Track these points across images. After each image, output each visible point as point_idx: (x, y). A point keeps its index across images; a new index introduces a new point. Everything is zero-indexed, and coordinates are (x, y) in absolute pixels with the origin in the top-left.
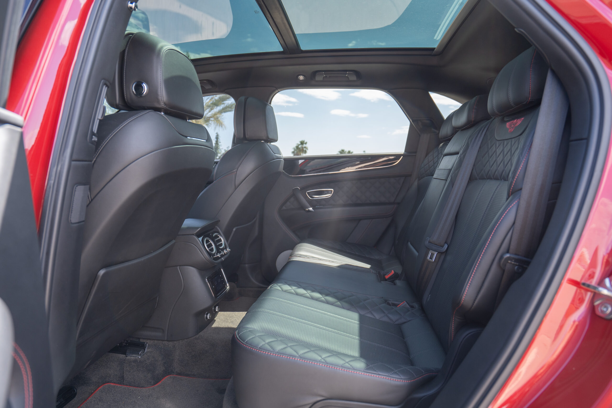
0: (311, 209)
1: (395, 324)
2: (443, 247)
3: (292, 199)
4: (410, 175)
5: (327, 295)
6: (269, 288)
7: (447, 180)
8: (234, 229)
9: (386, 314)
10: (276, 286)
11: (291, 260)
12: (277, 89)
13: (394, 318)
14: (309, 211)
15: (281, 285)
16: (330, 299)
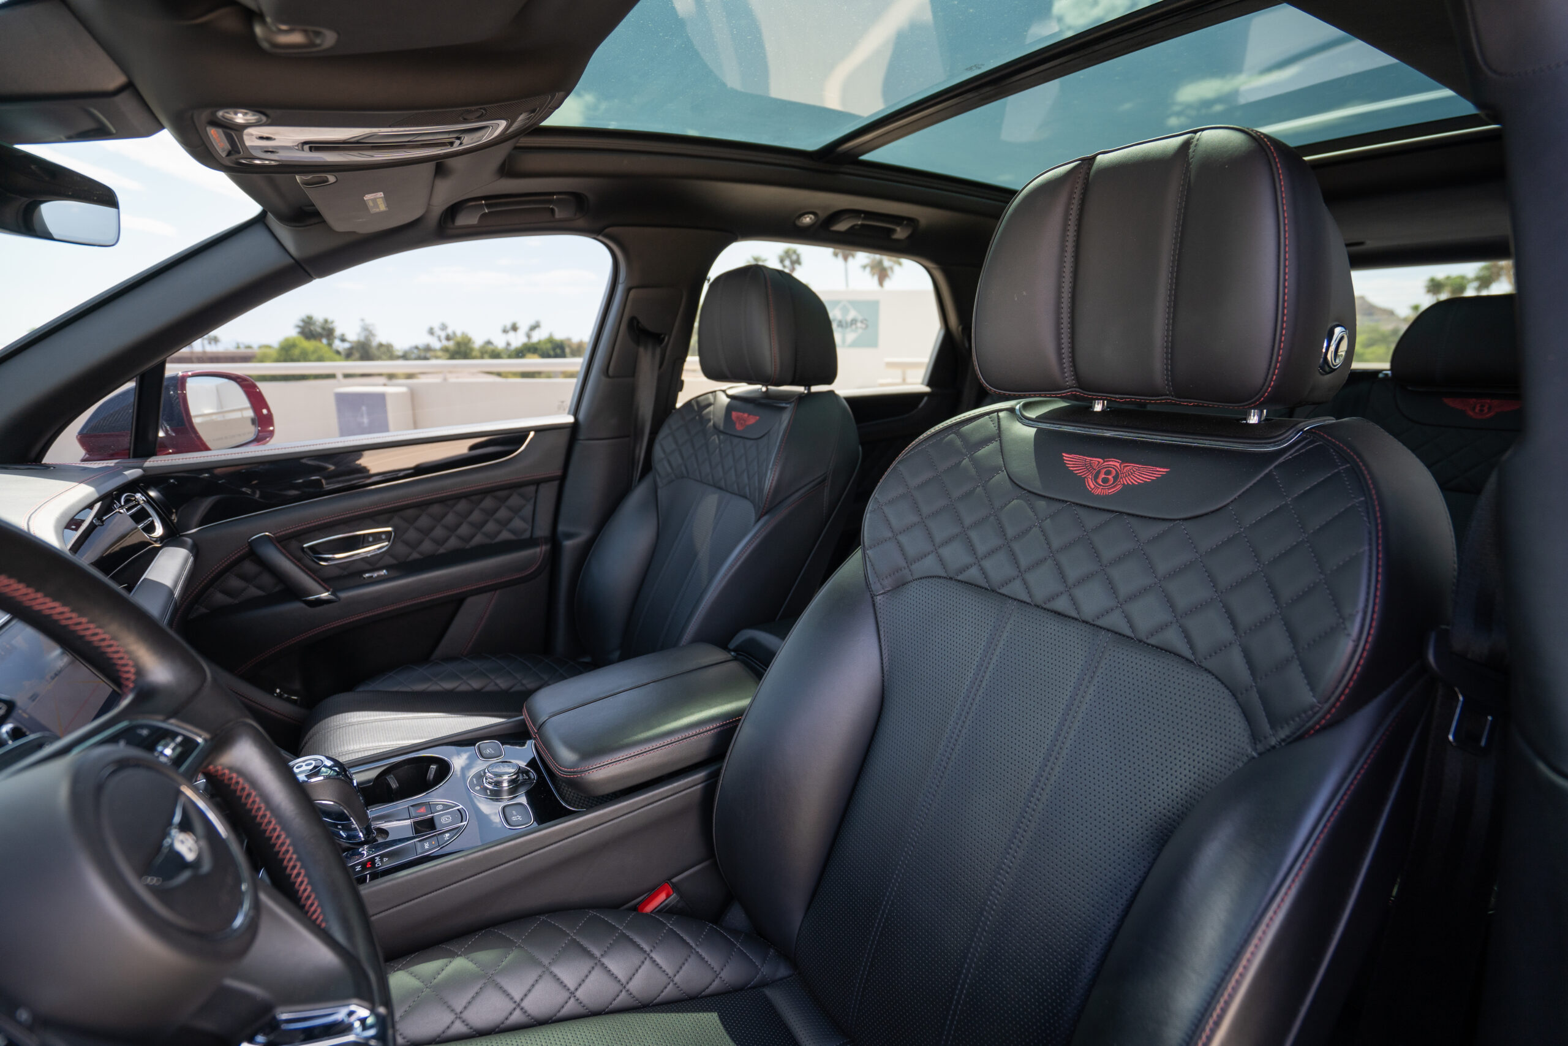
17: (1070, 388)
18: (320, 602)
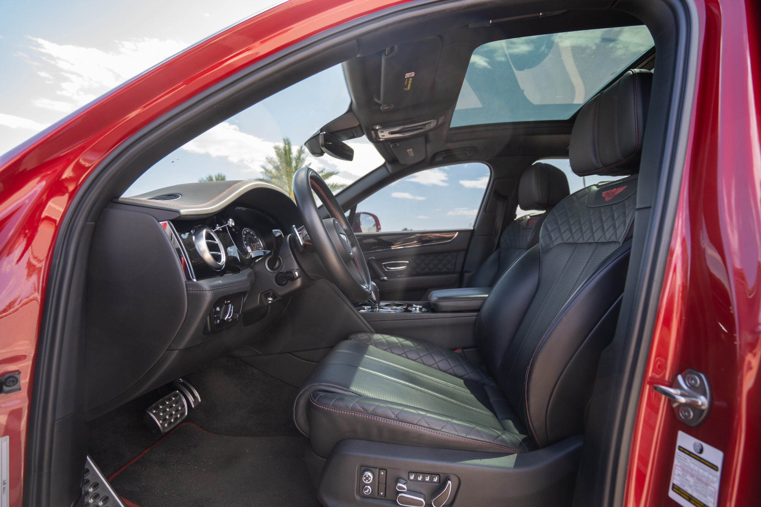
17: (602, 168)
18: (384, 280)
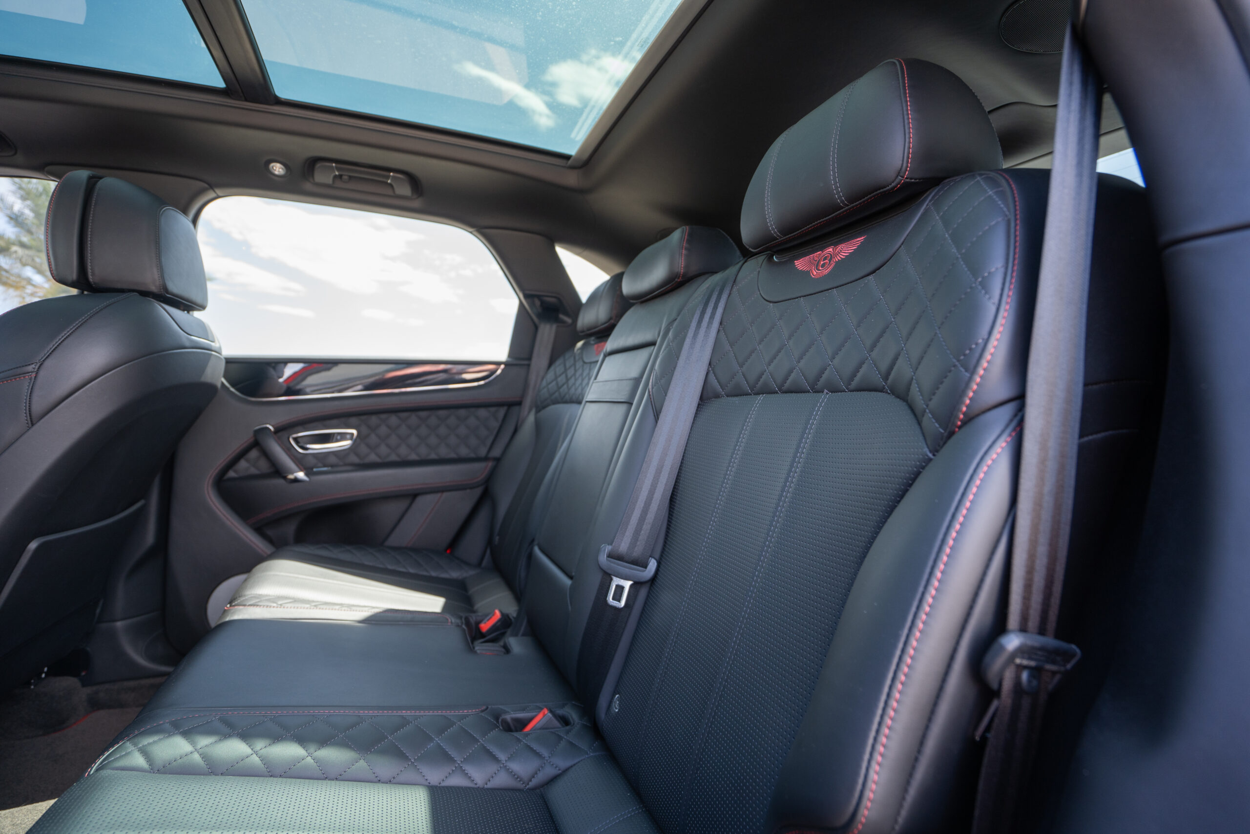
0: (301, 475)
1: (528, 789)
2: (646, 567)
3: (254, 454)
4: (519, 404)
5: (324, 742)
6: (92, 772)
7: (632, 404)
8: (33, 545)
9: (503, 764)
10: (127, 754)
11: (227, 619)
12: (212, 186)
13: (523, 768)
14: (296, 480)
15: (155, 742)
16: (333, 755)
